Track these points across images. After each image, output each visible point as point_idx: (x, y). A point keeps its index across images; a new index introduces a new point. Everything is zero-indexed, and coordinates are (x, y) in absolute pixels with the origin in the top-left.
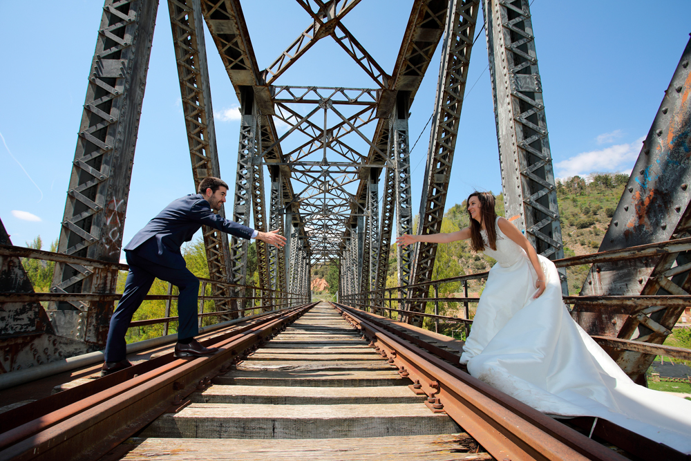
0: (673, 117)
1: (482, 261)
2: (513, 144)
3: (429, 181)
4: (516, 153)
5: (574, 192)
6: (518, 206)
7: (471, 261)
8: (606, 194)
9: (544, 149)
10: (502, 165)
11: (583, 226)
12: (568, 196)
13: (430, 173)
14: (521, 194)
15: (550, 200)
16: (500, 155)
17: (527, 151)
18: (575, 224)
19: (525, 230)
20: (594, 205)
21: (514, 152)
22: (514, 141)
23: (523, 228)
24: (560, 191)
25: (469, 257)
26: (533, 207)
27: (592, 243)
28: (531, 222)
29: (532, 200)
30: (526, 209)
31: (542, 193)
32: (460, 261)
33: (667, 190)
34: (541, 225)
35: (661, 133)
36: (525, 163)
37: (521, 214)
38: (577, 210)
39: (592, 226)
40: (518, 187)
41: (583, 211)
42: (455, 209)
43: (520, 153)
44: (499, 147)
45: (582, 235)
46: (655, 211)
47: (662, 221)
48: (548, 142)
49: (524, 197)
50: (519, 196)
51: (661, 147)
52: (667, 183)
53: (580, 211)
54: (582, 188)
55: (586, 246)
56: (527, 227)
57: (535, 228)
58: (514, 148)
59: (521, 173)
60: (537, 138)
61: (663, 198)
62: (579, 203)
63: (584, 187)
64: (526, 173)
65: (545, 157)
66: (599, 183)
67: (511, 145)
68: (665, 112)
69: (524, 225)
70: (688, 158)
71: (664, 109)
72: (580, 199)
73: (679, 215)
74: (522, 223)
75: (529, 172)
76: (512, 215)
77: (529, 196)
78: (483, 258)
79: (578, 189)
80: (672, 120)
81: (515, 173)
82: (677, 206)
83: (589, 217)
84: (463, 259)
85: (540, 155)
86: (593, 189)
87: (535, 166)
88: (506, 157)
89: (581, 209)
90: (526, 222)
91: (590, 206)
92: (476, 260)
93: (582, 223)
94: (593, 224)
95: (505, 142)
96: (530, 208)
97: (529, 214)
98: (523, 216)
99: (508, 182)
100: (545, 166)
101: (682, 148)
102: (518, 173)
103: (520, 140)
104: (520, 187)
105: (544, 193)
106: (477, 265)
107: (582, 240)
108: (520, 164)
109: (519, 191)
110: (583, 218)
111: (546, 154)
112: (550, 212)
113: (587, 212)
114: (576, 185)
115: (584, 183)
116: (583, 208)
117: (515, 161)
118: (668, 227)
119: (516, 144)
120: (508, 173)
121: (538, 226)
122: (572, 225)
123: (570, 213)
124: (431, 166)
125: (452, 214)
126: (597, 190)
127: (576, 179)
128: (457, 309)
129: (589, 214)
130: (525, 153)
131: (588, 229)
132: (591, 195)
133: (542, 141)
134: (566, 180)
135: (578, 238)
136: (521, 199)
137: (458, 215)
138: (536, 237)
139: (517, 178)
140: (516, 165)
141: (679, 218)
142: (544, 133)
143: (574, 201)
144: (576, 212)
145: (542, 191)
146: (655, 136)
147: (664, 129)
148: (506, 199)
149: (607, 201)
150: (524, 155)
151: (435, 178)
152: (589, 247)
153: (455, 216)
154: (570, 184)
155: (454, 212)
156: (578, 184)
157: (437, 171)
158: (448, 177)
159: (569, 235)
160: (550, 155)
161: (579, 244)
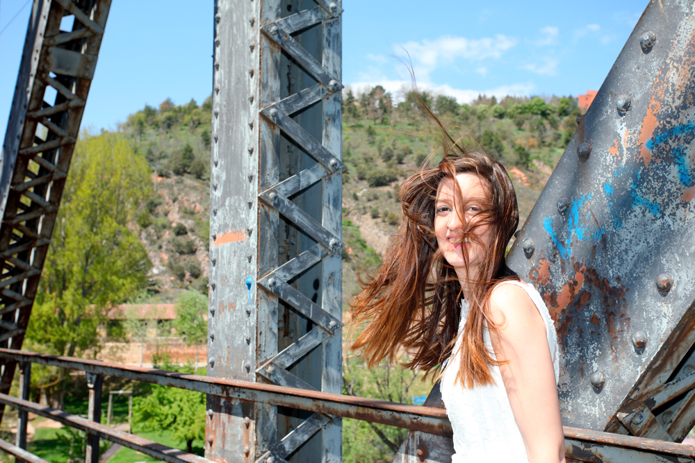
0: (665, 70)
1: (191, 236)
2: (252, 23)
3: (34, 65)
4: (256, 53)
5: (371, 115)
6: (244, 205)
7: (168, 235)
8: (422, 127)
9: (328, 52)
10: (217, 74)
11: (379, 182)
12: (362, 122)
13: (39, 41)
14: (256, 174)
15: (325, 199)
16: (216, 44)
17: (284, 52)
18: (367, 177)
19: (253, 280)
20: (402, 144)
21: (252, 48)
22: (256, 15)
23: (250, 273)
24: (350, 111)
25: (164, 227)
26: (281, 216)
27: (389, 214)
28: (272, 259)
29: (281, 195)
30: (263, 219)
31: (310, 176)
32: (144, 235)
33: (618, 279)
34: (295, 265)
35: (627, 106)
36: (275, 85)
37: (250, 233)
38: (372, 151)
39: (393, 184)
40: (251, 152)
41: (383, 154)
42: (143, 116)
43: (267, 54)
44: (217, 21)
45: (376, 198)
46: (581, 332)
47: (595, 366)
48: (338, 37)
49: (263, 185)
50: (251, 178)
51: (620, 147)
52: (622, 260)
53: (377, 154)
54: (385, 111)
55: (379, 220)
56: (261, 273)
57: (281, 274)
58: (254, 35)
59: (262, 114)
60: (314, 20)
61: (606, 298)
62: (378, 138)
63: (389, 109)
64: (275, 115)
65: (327, 79)
66: (412, 104)
67: (247, 25)
68: (647, 49)
69: (254, 267)
70: (685, 205)
71: (646, 37)
72: (379, 129)
73: (640, 363)
74: (250, 259)
75: (284, 113)
76: (226, 226)
77: (274, 183)
78: (192, 231)
79: (380, 112)
80: (662, 79)
81: (246, 108)
82: (639, 336)
83: (390, 166)
84: (151, 230)
85: (316, 70)
86: (404, 114)
87: (301, 97)
88: (230, 55)
89: (380, 150)
90: (261, 258)
91: (394, 145)
92: (178, 234)
93: (378, 175)
94: (395, 180)
95: (231, 11)
96: (274, 216)
97: (269, 233)
98: (253, 240)
99: (228, 128)
100: (325, 102)
101: (674, 170)
102: (254, 110)
103: (272, 17)
104: (256, 154)
105: (314, 179)
106: (179, 246)
107: (374, 207)
108: (263, 85)
109: (251, 164)
110: (381, 167)
111: (331, 70)
112: (322, 231)
113: (388, 157)
114: (377, 102)
115: (390, 101)
116: (384, 149)
117: (252, 74)
118: (607, 389)
119: (258, 26)
120: (229, 102)
121: (288, 269)
122: (362, 178)
123: (361, 156)
124: (43, 23)
125: (136, 127)
126: (409, 117)
127: (378, 91)
128: (127, 342)
129: (391, 162)
130: (278, 54)
131: (385, 189)
132: (399, 126)
133: (325, 32)
134: (362, 92)
135: (369, 204)
136: (254, 187)
137: (150, 131)
138: (281, 302)
139: (251, 126)
140: (253, 85)
141: (640, 371)
142: (334, 9)
143: (371, 132)
144: (371, 154)
145: (309, 172)
146: (609, 111)
147: (638, 97)
148: (218, 178)
149: (422, 140)
150: (276, 62)
151: (53, 59)
152: (384, 221)
153: (141, 132)
154: (367, 100)
155: (141, 124)
156: (381, 101)
157: (60, 39)
158: (90, 62)
159: (356, 198)
160: (338, 74)
161: (368, 216)
